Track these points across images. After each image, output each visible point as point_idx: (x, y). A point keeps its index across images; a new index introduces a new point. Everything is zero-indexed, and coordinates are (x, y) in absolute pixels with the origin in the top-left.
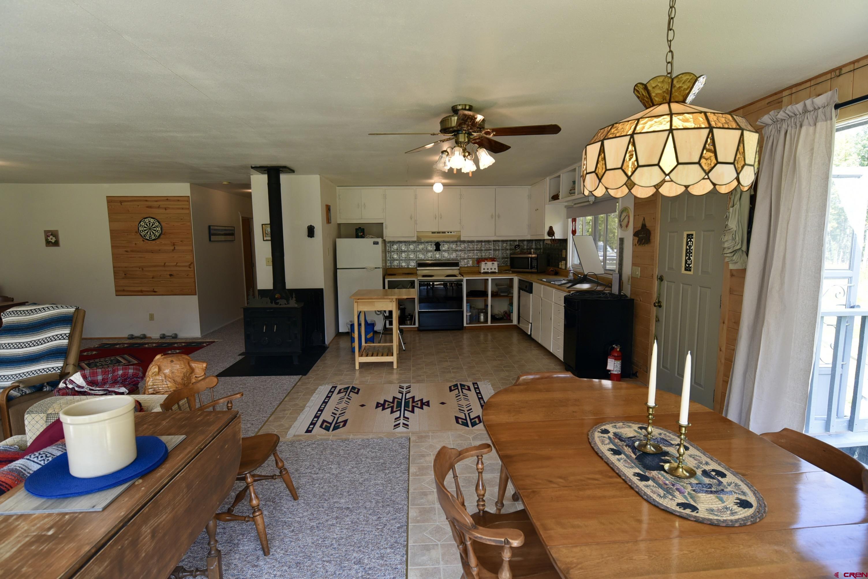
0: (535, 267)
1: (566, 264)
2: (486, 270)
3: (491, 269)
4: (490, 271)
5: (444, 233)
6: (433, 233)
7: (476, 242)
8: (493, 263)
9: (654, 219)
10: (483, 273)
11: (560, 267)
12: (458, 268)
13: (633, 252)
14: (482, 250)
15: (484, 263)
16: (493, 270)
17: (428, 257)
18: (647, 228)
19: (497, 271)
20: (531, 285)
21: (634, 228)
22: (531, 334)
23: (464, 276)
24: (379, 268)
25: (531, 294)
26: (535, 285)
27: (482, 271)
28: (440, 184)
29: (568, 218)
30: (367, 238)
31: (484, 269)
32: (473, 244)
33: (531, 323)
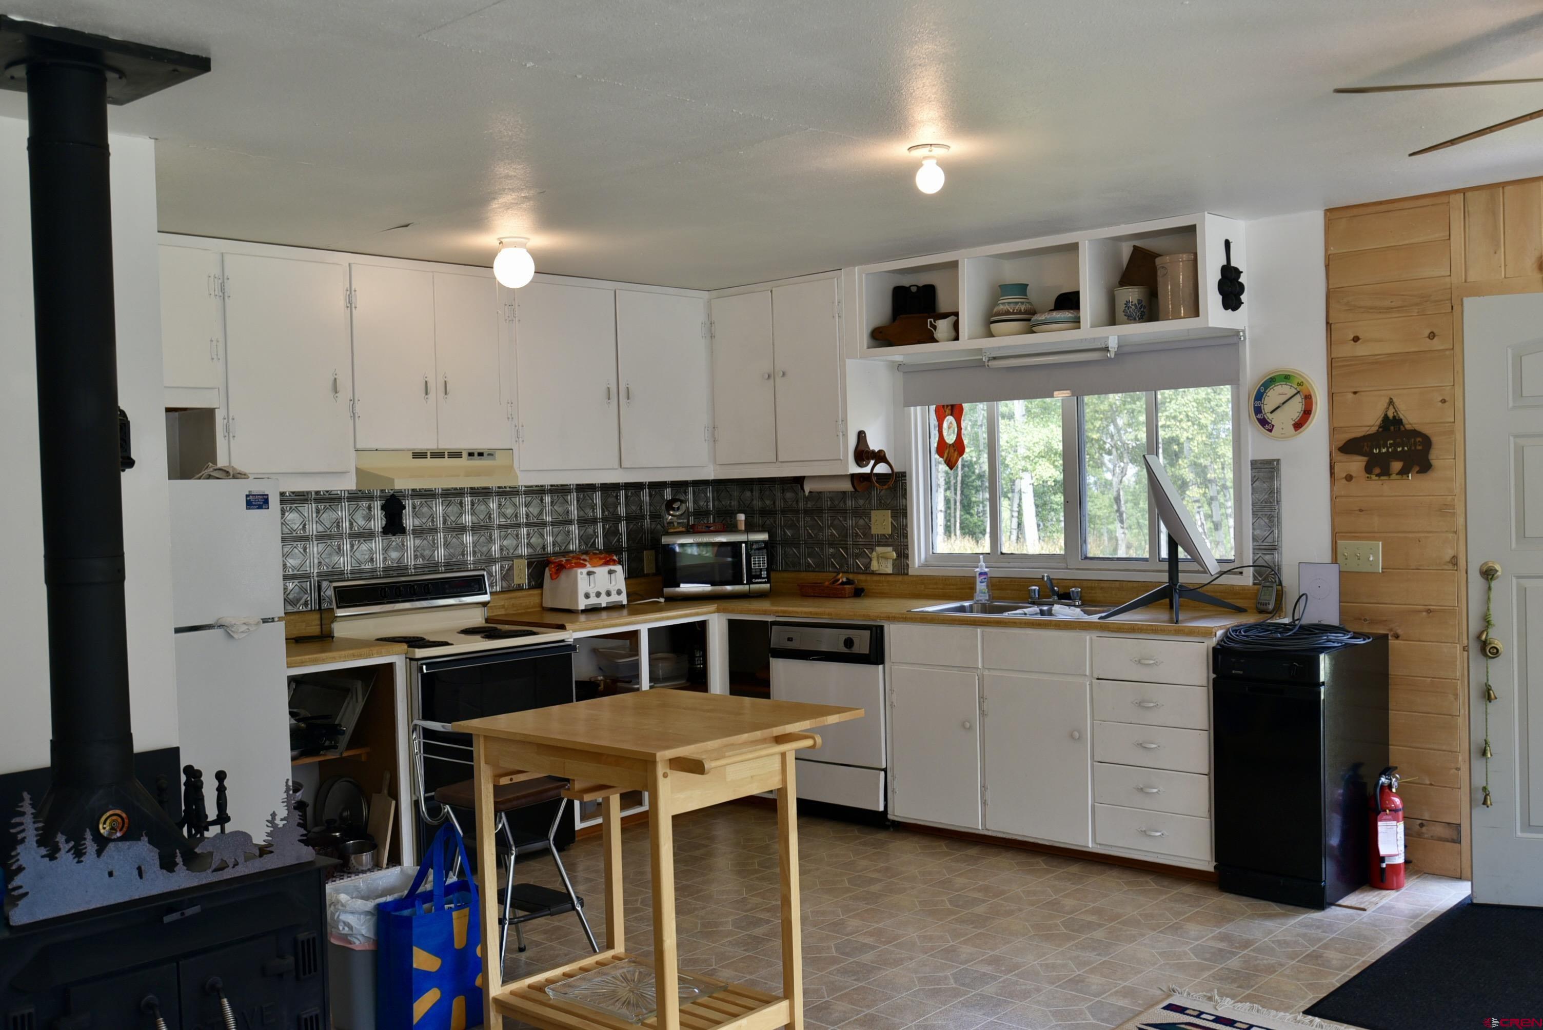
0: (760, 577)
2: (593, 601)
3: (608, 594)
4: (604, 601)
5: (456, 455)
6: (419, 455)
7: (526, 493)
8: (611, 572)
9: (1443, 401)
10: (583, 611)
12: (485, 598)
13: (1334, 499)
14: (544, 524)
15: (585, 571)
16: (614, 598)
17: (360, 563)
18: (1408, 427)
19: (623, 599)
20: (877, 635)
21: (1333, 430)
22: (886, 806)
23: (568, 626)
24: (273, 620)
25: (881, 667)
26: (894, 634)
27: (582, 604)
28: (524, 251)
30: (209, 477)
31: (587, 596)
32: (516, 500)
33: (885, 770)
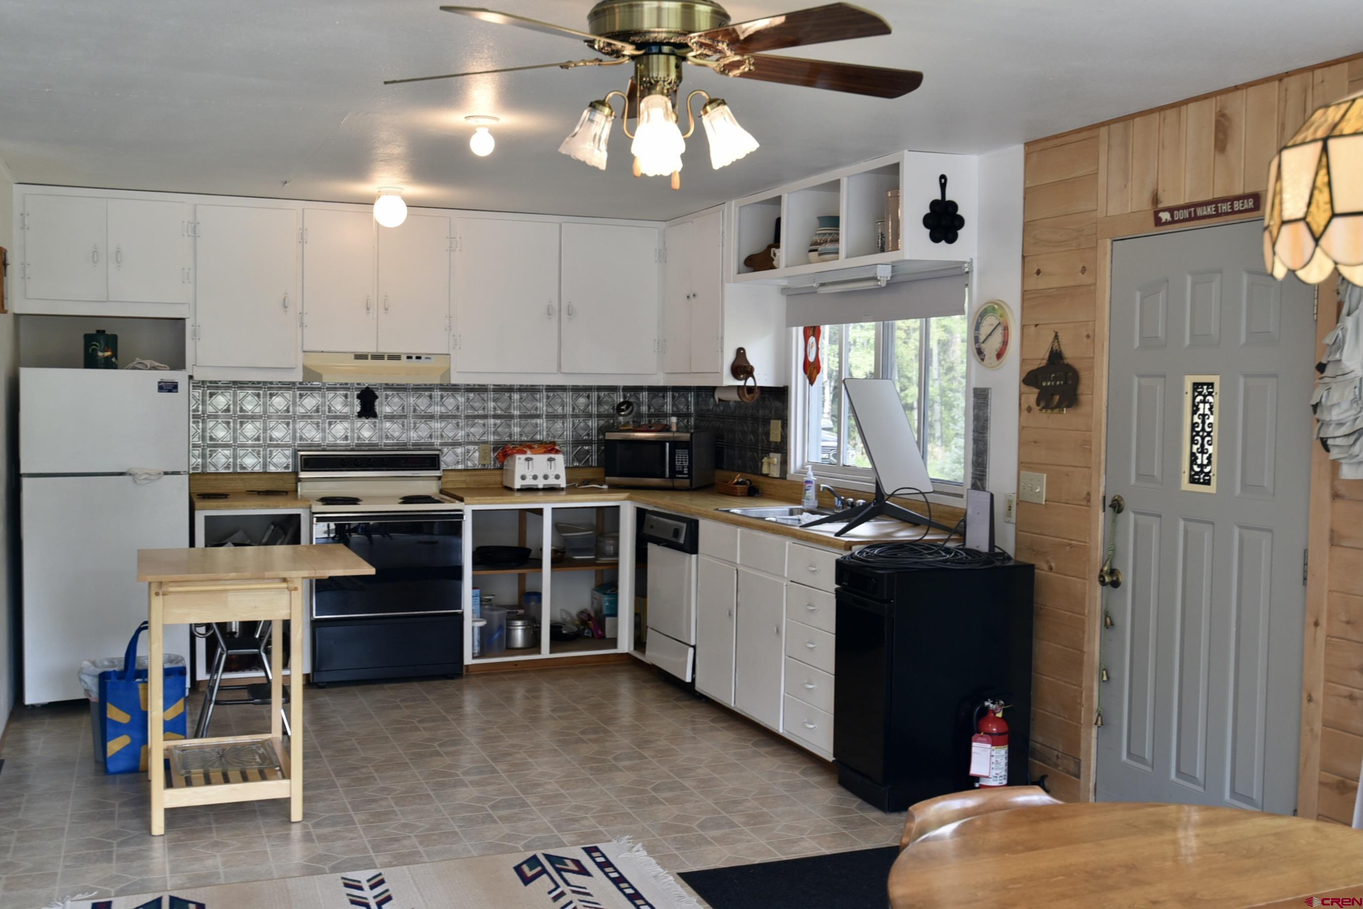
0: (682, 473)
1: (784, 462)
2: (529, 482)
3: (546, 477)
4: (540, 483)
5: (395, 357)
6: (360, 357)
7: (495, 390)
8: (550, 460)
9: (1088, 336)
10: (519, 490)
11: (765, 470)
12: (437, 473)
13: (1022, 429)
14: (511, 417)
15: (523, 457)
16: (552, 481)
17: (336, 438)
18: (1066, 361)
19: (562, 483)
20: (693, 526)
21: (1023, 361)
22: (693, 679)
23: (466, 499)
24: (178, 473)
25: (694, 556)
26: (706, 527)
27: (518, 484)
28: (399, 198)
29: (791, 322)
30: (135, 368)
31: (523, 478)
32: (485, 396)
33: (694, 647)
